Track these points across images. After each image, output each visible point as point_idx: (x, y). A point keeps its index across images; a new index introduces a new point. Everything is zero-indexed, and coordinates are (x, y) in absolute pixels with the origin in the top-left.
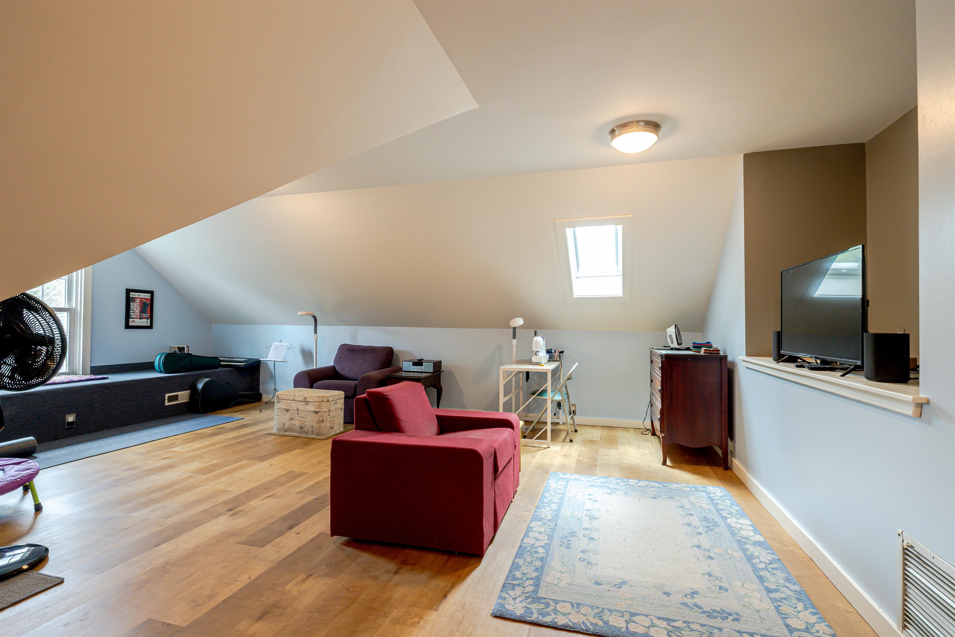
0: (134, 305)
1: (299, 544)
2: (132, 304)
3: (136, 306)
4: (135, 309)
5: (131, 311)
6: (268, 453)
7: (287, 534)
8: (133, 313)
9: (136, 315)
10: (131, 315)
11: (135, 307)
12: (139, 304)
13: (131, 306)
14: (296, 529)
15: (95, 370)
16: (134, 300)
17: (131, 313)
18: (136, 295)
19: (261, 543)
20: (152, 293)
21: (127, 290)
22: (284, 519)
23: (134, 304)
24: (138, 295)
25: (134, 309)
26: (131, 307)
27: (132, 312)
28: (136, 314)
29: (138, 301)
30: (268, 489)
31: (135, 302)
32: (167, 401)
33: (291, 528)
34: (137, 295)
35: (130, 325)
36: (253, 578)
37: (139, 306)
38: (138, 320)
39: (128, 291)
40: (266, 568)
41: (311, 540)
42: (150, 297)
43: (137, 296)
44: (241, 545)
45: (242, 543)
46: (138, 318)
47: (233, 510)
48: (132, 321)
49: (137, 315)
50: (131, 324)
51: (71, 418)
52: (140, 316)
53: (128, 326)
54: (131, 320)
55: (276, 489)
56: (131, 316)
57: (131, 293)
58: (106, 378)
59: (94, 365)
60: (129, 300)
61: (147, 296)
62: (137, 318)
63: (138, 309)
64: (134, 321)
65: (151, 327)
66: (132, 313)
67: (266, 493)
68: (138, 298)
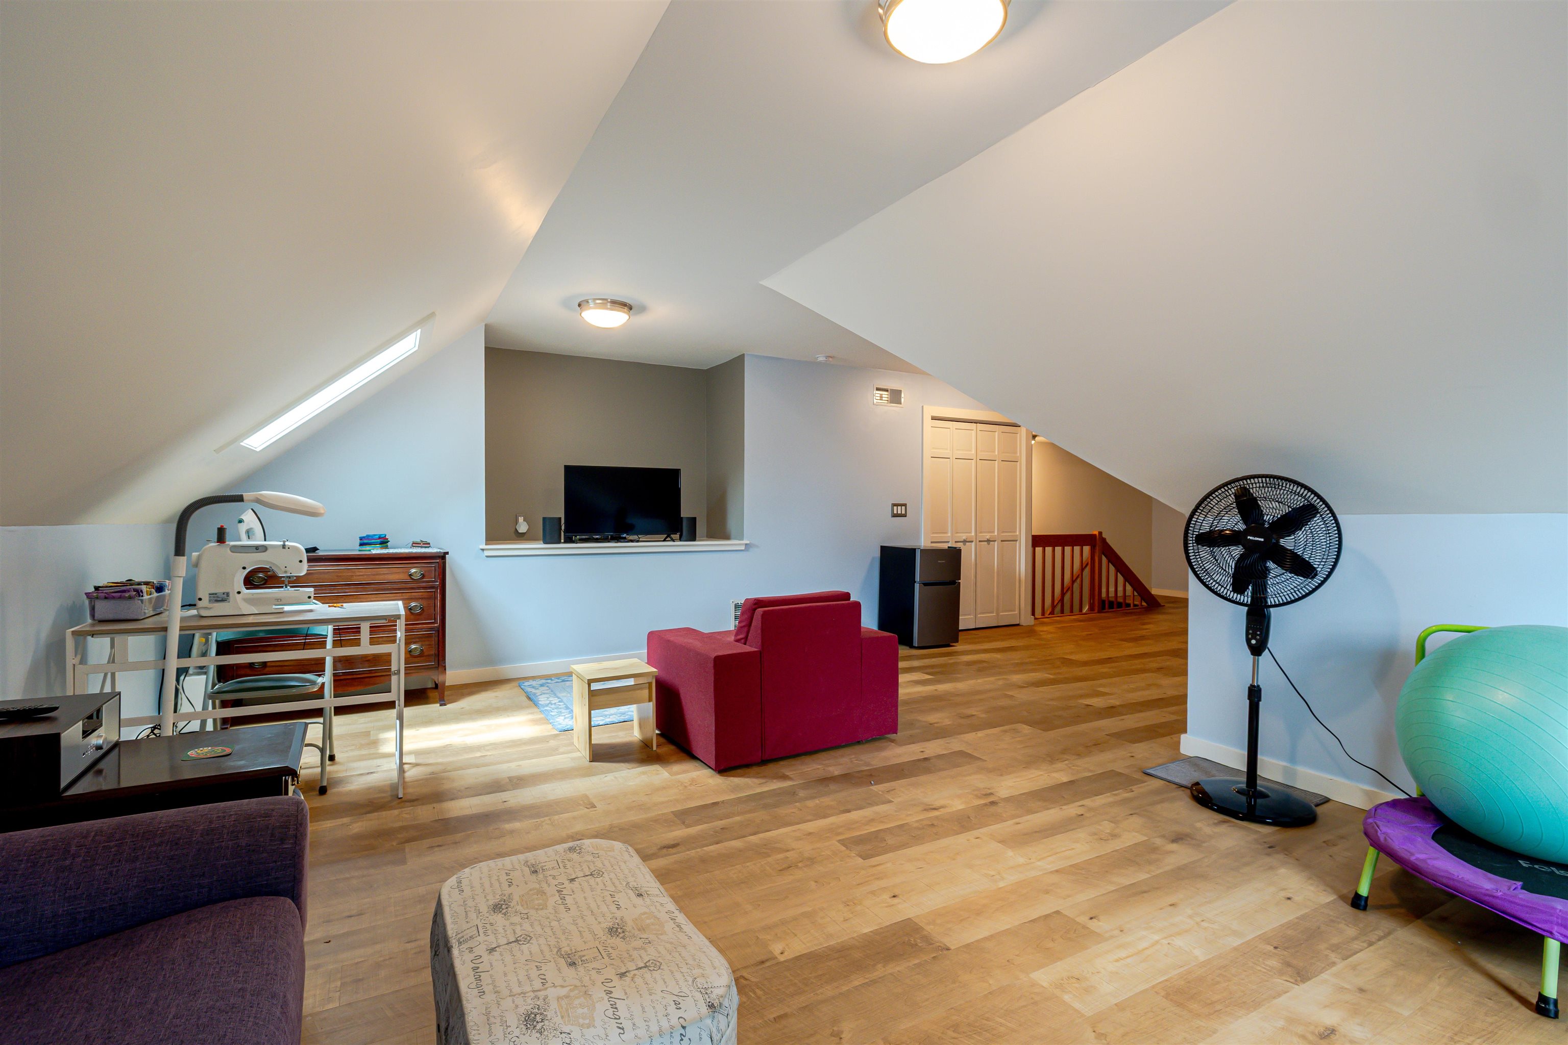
1: (927, 744)
6: (880, 971)
7: (933, 754)
14: (922, 756)
19: (962, 754)
22: (928, 771)
30: (930, 825)
33: (926, 759)
36: (974, 733)
40: (962, 736)
41: (913, 743)
44: (981, 757)
45: (979, 759)
47: (990, 802)
55: (917, 821)
67: (937, 817)
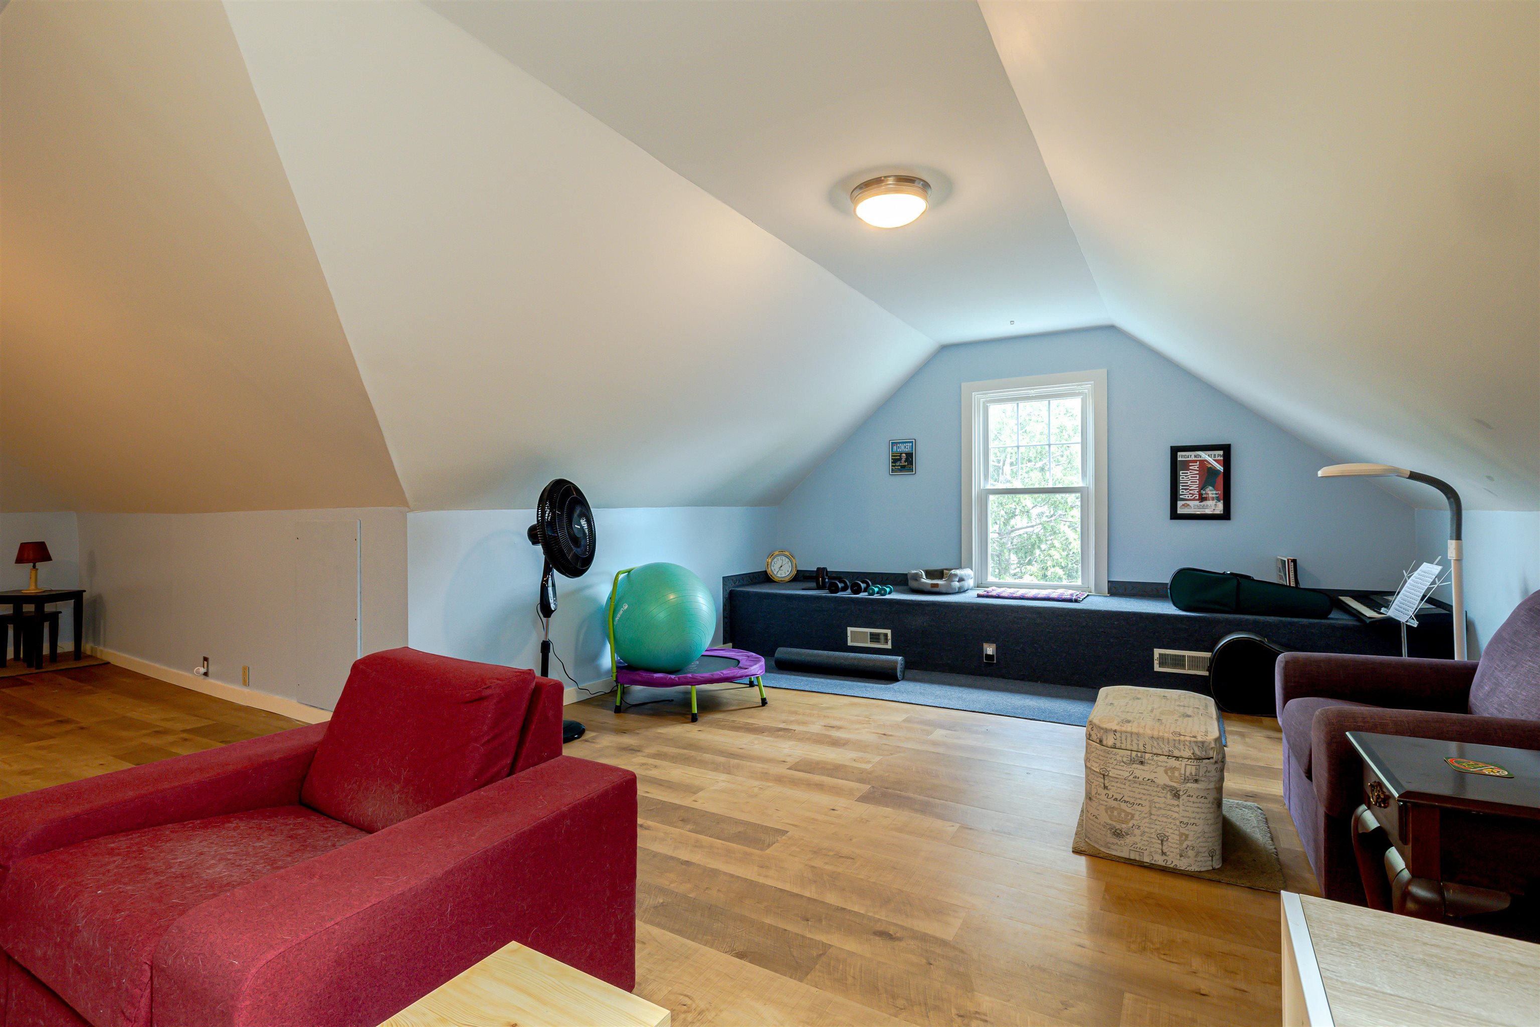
0: (1186, 476)
2: (1182, 473)
3: (1191, 477)
4: (1189, 483)
5: (1181, 487)
8: (1186, 489)
9: (1190, 494)
10: (1181, 493)
11: (1190, 479)
12: (1198, 472)
13: (1181, 477)
15: (1117, 589)
16: (1186, 465)
17: (1181, 491)
18: (1191, 455)
20: (1226, 450)
21: (1172, 448)
23: (1187, 473)
24: (1195, 456)
25: (1187, 483)
26: (1181, 479)
27: (1182, 489)
28: (1191, 492)
29: (1196, 466)
31: (1188, 469)
32: (1158, 662)
34: (1193, 456)
35: (1178, 512)
37: (1198, 476)
38: (1197, 503)
39: (1175, 450)
42: (1221, 456)
43: (1193, 458)
46: (1196, 500)
48: (1183, 505)
49: (1193, 494)
50: (1180, 511)
51: (990, 650)
52: (1200, 495)
53: (1175, 515)
54: (1180, 503)
56: (1181, 497)
57: (1179, 454)
58: (1074, 601)
59: (1116, 578)
60: (1175, 467)
61: (1215, 455)
62: (1194, 500)
63: (1196, 482)
64: (1188, 505)
65: (1226, 515)
66: (1184, 490)
68: (1195, 461)
